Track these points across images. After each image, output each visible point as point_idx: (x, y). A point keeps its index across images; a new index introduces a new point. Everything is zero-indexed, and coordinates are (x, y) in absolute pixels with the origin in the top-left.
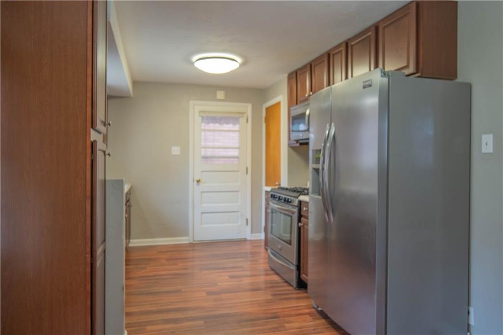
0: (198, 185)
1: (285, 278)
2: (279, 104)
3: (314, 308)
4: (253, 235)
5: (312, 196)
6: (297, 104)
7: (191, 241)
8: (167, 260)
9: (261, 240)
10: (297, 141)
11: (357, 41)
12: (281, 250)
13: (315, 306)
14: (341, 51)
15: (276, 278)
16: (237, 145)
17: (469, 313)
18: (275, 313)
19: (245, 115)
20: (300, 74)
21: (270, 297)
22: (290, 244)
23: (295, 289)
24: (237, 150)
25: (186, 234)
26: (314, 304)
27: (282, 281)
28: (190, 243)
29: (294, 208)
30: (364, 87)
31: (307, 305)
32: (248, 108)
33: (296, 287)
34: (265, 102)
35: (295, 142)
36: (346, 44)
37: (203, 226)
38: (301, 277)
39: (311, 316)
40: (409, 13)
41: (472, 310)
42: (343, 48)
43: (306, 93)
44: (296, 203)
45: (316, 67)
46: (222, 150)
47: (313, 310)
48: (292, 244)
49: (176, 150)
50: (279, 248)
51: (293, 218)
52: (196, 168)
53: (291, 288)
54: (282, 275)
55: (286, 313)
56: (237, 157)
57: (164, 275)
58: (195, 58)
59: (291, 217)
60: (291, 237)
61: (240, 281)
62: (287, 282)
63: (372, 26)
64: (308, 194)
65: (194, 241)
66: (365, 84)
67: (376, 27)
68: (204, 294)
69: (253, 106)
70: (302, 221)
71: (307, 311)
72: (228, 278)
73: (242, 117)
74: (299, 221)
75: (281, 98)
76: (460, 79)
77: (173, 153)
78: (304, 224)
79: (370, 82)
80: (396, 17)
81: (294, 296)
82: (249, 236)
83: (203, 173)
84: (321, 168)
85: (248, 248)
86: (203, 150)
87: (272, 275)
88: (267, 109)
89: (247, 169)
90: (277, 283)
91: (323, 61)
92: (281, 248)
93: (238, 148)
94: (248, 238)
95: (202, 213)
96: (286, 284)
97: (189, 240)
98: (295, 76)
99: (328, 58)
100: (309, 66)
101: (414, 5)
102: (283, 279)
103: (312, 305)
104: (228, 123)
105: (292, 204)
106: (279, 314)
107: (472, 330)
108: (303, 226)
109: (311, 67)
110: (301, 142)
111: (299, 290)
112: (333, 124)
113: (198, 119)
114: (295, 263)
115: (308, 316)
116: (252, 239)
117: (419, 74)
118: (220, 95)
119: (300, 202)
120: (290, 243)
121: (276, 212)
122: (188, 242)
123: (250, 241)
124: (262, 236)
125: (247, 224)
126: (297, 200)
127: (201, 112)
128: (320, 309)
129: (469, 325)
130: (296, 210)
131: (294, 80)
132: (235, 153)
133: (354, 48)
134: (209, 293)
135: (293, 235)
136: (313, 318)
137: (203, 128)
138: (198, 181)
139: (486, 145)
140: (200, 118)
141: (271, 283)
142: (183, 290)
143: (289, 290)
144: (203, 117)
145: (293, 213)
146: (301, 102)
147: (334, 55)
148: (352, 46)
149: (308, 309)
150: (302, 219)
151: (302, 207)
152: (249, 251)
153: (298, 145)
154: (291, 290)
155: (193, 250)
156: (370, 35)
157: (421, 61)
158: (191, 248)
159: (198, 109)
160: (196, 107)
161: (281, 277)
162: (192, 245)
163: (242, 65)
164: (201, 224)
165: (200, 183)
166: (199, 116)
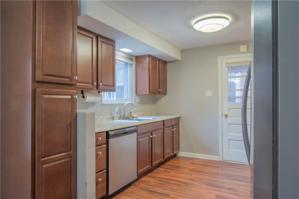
0: (226, 118)
37: (231, 150)
65: (223, 160)
83: (230, 110)
86: (229, 92)
95: (229, 140)
113: (225, 70)
118: (243, 48)
122: (218, 160)
127: (227, 64)
137: (229, 76)
138: (226, 116)
159: (225, 62)
162: (221, 163)
164: (229, 148)
165: (228, 117)
166: (226, 67)
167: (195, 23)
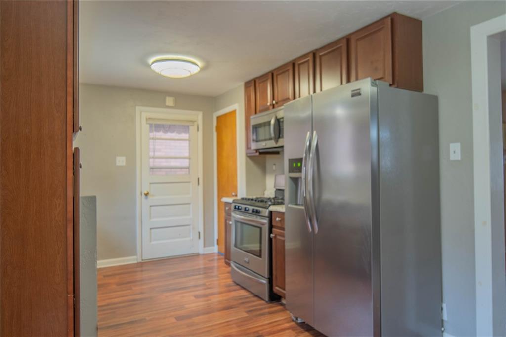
0: (146, 198)
1: (253, 291)
2: (234, 112)
3: (293, 321)
4: (206, 248)
5: (289, 205)
6: (256, 113)
7: (140, 261)
8: (119, 284)
9: (214, 253)
10: (257, 150)
11: (326, 52)
12: (248, 263)
13: (295, 319)
14: (307, 61)
15: (243, 293)
16: (187, 155)
17: (442, 309)
18: (257, 332)
19: (196, 123)
20: (260, 83)
21: (245, 315)
22: (260, 256)
23: (267, 302)
24: (187, 160)
25: (133, 253)
26: (293, 317)
27: (250, 295)
28: (138, 263)
29: (265, 220)
30: (353, 96)
31: (285, 319)
32: (199, 116)
33: (269, 301)
34: (217, 110)
35: (255, 151)
36: (314, 54)
37: (153, 243)
38: (274, 290)
39: (293, 330)
40: (383, 27)
41: (444, 306)
42: (310, 58)
43: (267, 102)
44: (267, 214)
45: (279, 77)
46: (163, 160)
47: (293, 323)
48: (263, 256)
49: (121, 161)
50: (245, 262)
51: (263, 229)
52: (144, 181)
53: (263, 302)
54: (248, 289)
55: (267, 330)
56: (188, 168)
57: (120, 303)
58: (151, 60)
59: (261, 229)
60: (261, 247)
61: (208, 300)
62: (256, 296)
63: (343, 38)
64: (282, 203)
65: (142, 260)
66: (354, 92)
67: (348, 39)
68: (174, 320)
69: (203, 113)
70: (273, 232)
71: (287, 325)
72: (193, 298)
73: (193, 125)
74: (270, 232)
75: (237, 106)
76: (426, 91)
77: (118, 164)
78: (276, 235)
79: (358, 91)
80: (369, 31)
81: (267, 310)
82: (201, 250)
83: (152, 185)
84: (303, 177)
85: (201, 264)
86: (151, 160)
87: (238, 290)
88: (219, 118)
89: (198, 179)
90: (247, 298)
91: (288, 70)
92: (249, 260)
93: (189, 158)
94: (201, 252)
95: (151, 229)
96: (256, 299)
97: (137, 259)
98: (253, 85)
99: (293, 68)
100: (270, 74)
101: (389, 20)
102: (252, 293)
103: (290, 317)
104: (173, 132)
105: (261, 215)
106: (260, 332)
107: (445, 324)
108: (275, 237)
109: (272, 76)
110: (261, 151)
111: (271, 303)
112: (315, 133)
113: (146, 127)
114: (266, 276)
115: (290, 330)
116: (205, 253)
117: (396, 86)
118: (170, 101)
119: (271, 212)
120: (259, 254)
121: (242, 223)
122: (136, 262)
123: (203, 255)
124: (215, 249)
125: (199, 238)
126: (267, 210)
127: (148, 119)
128: (300, 321)
129: (442, 320)
130: (266, 221)
131: (252, 89)
132: (186, 163)
133: (323, 58)
134: (179, 318)
135: (263, 245)
136: (296, 332)
137: (152, 137)
138: (146, 195)
139: (454, 152)
140: (148, 125)
141: (241, 299)
142: (147, 318)
143: (261, 305)
144: (151, 125)
145: (263, 224)
146: (261, 111)
147: (299, 65)
148: (321, 57)
149: (288, 322)
150: (274, 229)
151: (273, 218)
152: (202, 267)
153: (258, 154)
154: (262, 305)
155: (142, 271)
156: (341, 47)
157: (397, 73)
158: (139, 269)
159: (145, 115)
160: (144, 114)
161: (248, 291)
162: (141, 265)
163: (202, 69)
164: (151, 241)
165: (149, 196)
166: (147, 123)
167: (153, 63)
